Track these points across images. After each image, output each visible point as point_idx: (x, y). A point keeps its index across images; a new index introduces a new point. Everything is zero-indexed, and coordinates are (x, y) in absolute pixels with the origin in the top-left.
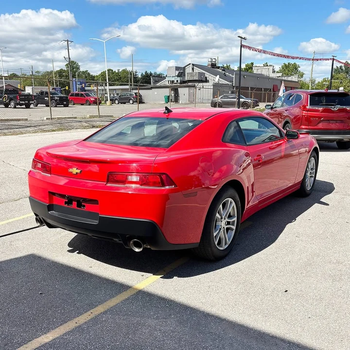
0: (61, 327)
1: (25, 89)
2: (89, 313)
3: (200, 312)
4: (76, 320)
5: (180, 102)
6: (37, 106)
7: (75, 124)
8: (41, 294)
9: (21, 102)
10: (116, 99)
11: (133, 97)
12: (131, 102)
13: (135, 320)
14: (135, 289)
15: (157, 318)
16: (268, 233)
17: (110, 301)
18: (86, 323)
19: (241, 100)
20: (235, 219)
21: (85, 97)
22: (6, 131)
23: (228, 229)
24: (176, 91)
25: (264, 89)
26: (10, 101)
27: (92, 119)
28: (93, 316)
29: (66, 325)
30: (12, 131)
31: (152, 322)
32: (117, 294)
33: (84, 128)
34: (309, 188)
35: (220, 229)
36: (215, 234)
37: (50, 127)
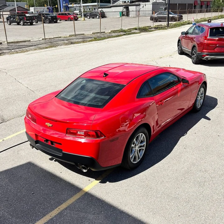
0: (42, 219)
1: (30, 9)
2: (57, 209)
3: (118, 210)
4: (50, 214)
5: (130, 16)
6: (37, 23)
7: (60, 42)
8: (33, 193)
9: (27, 21)
10: (88, 15)
11: (99, 14)
12: (98, 17)
13: (82, 214)
14: (84, 191)
15: (94, 214)
16: (168, 145)
17: (69, 200)
18: (55, 216)
19: (170, 15)
20: (145, 143)
21: (67, 15)
22: (17, 50)
23: (140, 150)
24: (127, 8)
25: (188, 4)
26: (20, 21)
27: (71, 38)
28: (59, 211)
29: (44, 218)
30: (21, 49)
31: (91, 217)
32: (74, 195)
33: (66, 45)
34: (199, 107)
35: (135, 151)
36: (131, 157)
37: (44, 46)
